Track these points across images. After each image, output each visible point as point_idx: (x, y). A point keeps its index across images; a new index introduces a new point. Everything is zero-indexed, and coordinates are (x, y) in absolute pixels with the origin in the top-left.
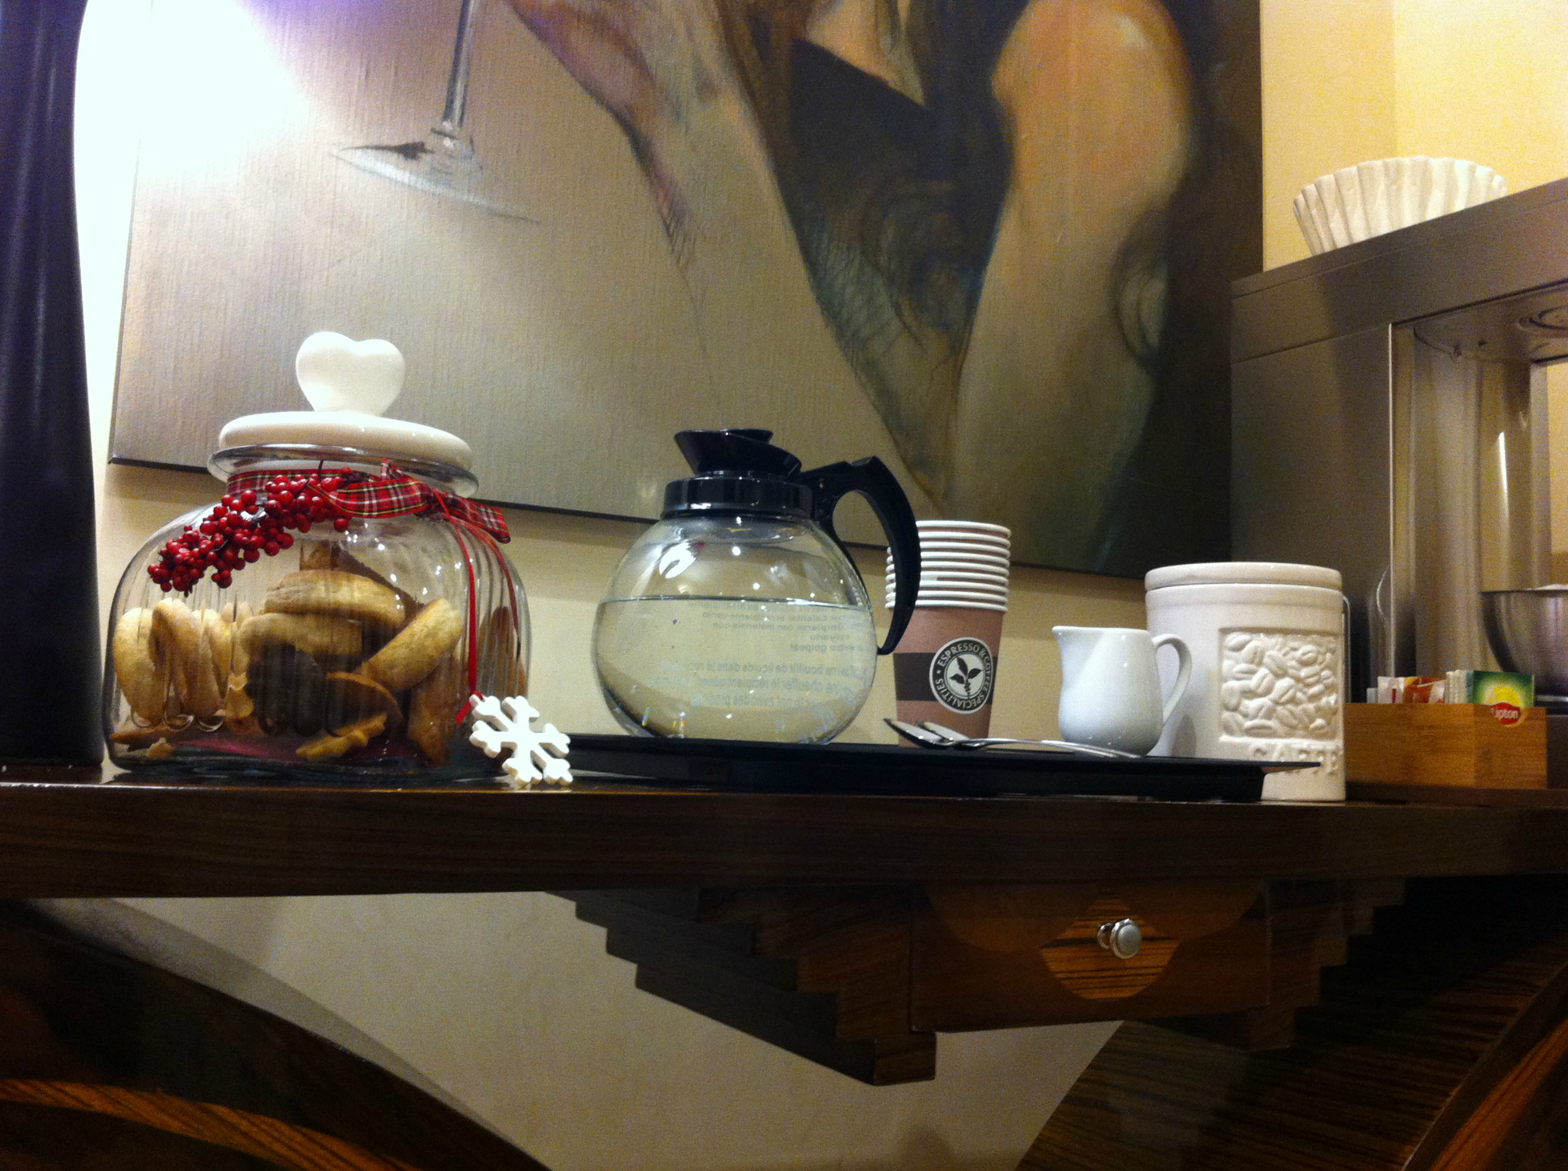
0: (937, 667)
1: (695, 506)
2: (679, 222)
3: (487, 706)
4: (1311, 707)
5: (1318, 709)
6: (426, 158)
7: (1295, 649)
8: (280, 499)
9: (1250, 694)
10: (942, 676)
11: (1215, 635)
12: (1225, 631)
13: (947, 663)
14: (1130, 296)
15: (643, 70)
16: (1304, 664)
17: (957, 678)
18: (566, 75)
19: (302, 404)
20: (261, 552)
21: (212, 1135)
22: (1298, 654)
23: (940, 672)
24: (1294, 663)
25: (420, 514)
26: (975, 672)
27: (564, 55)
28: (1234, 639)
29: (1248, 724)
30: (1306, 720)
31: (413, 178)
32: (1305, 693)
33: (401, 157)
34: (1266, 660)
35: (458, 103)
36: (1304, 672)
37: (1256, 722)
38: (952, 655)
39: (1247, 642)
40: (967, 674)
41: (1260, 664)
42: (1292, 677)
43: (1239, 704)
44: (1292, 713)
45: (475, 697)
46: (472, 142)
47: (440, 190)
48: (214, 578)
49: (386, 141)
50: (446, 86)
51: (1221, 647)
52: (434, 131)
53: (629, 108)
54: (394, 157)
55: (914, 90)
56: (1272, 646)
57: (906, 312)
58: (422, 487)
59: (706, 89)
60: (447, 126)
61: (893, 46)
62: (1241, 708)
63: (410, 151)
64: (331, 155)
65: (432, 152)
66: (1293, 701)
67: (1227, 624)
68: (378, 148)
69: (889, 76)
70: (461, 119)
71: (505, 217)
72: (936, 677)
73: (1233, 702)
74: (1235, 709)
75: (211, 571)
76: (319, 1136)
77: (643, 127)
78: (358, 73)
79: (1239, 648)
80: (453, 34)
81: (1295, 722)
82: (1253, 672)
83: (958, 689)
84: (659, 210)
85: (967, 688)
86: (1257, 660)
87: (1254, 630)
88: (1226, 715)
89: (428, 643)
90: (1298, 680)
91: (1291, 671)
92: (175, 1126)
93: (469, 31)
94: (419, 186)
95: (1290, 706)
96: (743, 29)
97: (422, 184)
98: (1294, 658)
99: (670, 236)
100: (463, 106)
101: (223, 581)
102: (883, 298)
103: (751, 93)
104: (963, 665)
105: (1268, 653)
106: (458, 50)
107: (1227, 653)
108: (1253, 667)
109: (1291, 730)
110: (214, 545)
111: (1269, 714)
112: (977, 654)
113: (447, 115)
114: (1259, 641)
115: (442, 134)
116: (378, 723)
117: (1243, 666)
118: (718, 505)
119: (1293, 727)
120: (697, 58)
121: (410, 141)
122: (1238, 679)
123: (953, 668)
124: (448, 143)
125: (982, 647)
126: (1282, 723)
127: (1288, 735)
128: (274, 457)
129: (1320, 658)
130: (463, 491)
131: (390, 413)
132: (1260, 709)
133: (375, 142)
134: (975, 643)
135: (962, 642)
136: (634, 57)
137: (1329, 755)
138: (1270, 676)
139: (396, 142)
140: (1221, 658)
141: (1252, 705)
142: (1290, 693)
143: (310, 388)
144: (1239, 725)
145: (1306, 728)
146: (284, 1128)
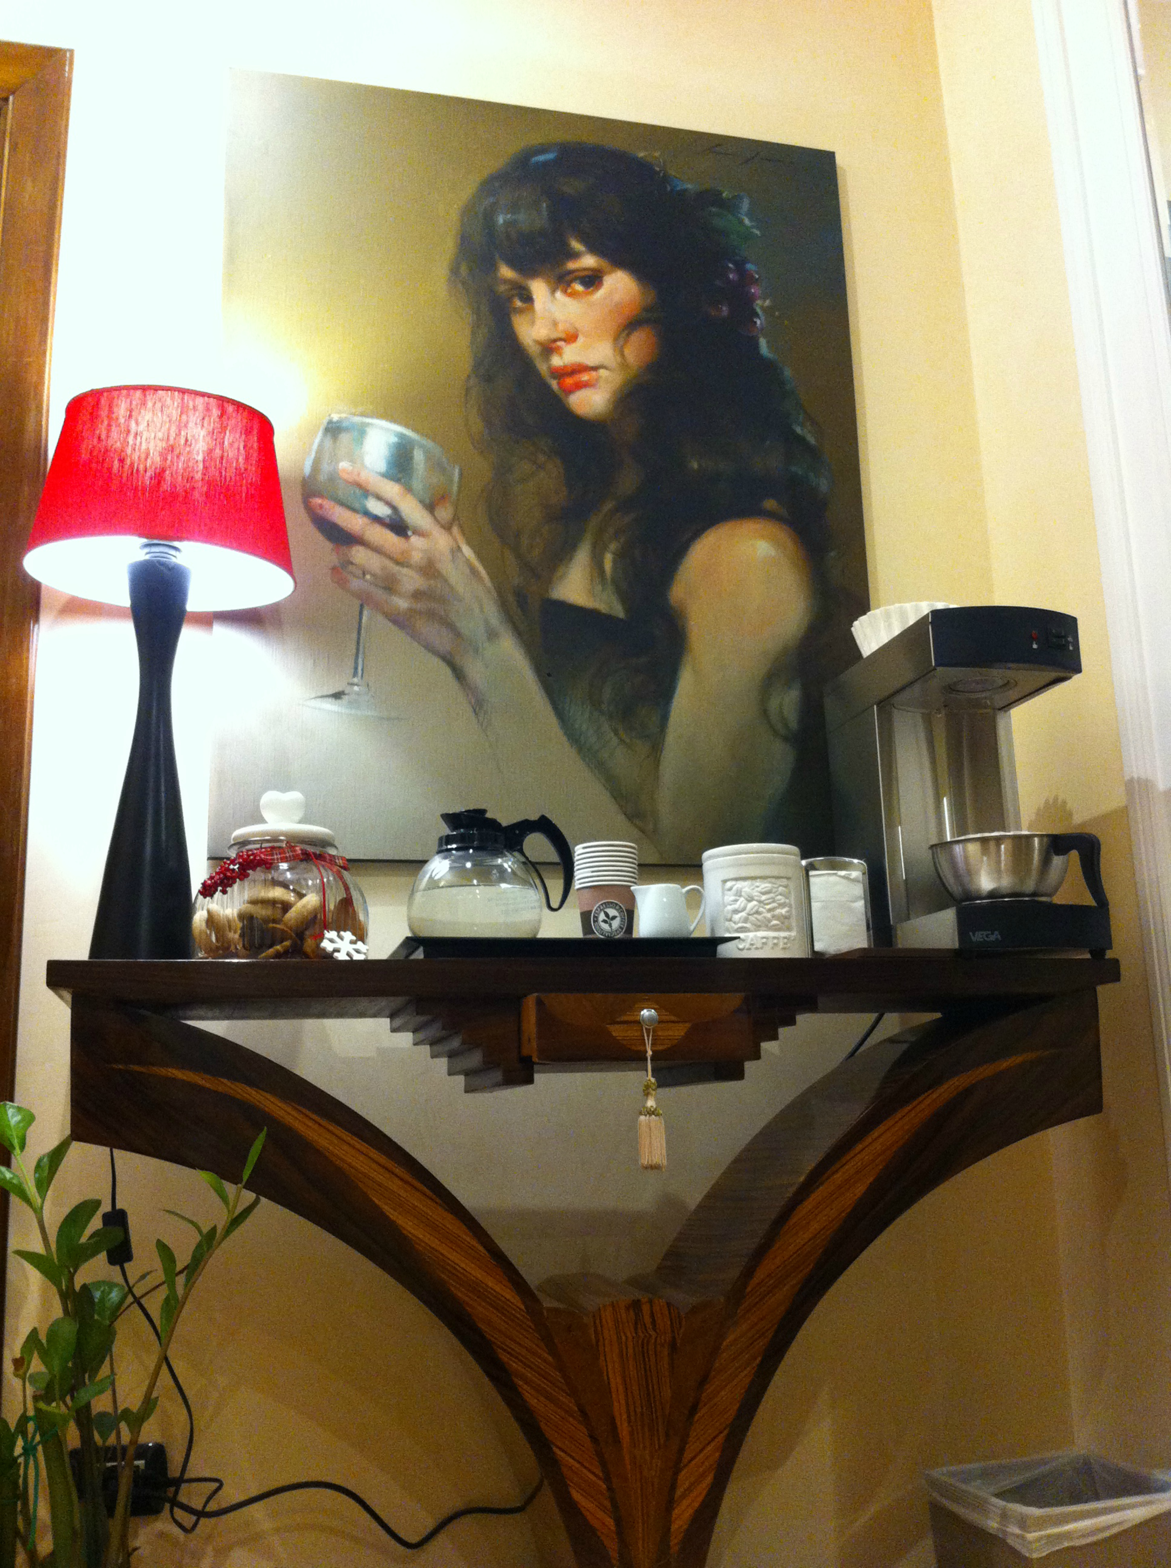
0: (594, 917)
1: (449, 847)
2: (481, 707)
3: (332, 934)
4: (769, 915)
5: (773, 916)
6: (346, 698)
7: (758, 887)
8: (244, 859)
9: (736, 911)
10: (597, 921)
11: (720, 883)
12: (725, 881)
13: (599, 914)
14: (774, 704)
15: (457, 634)
16: (764, 893)
17: (605, 921)
18: (415, 644)
19: (262, 820)
20: (238, 880)
21: (220, 1089)
22: (759, 889)
23: (596, 921)
24: (756, 894)
25: (302, 860)
26: (614, 918)
27: (414, 635)
28: (729, 884)
29: (736, 926)
30: (767, 923)
31: (340, 708)
32: (765, 908)
33: (334, 700)
34: (743, 894)
35: (360, 668)
36: (764, 898)
37: (740, 925)
38: (601, 910)
39: (735, 885)
40: (609, 919)
41: (740, 896)
42: (757, 901)
43: (732, 917)
44: (758, 920)
45: (326, 931)
46: (368, 685)
47: (353, 712)
48: (221, 891)
49: (325, 693)
50: (353, 661)
51: (723, 890)
52: (348, 684)
53: (450, 653)
54: (330, 700)
55: (619, 611)
56: (745, 886)
57: (621, 732)
58: (302, 850)
59: (492, 635)
60: (355, 680)
61: (603, 590)
62: (733, 919)
63: (337, 696)
64: (299, 705)
65: (348, 694)
66: (757, 912)
67: (726, 878)
68: (322, 697)
69: (603, 607)
70: (362, 676)
71: (389, 719)
72: (594, 922)
73: (729, 916)
74: (730, 920)
75: (220, 888)
76: (261, 1092)
77: (458, 660)
78: (310, 663)
79: (730, 889)
80: (354, 635)
81: (759, 924)
82: (736, 901)
83: (605, 927)
84: (470, 703)
85: (610, 926)
86: (738, 894)
87: (736, 879)
88: (727, 923)
89: (303, 910)
90: (760, 902)
91: (756, 898)
92: (208, 1085)
93: (363, 631)
94: (343, 711)
95: (755, 916)
96: (511, 598)
97: (343, 710)
98: (757, 891)
99: (476, 714)
100: (362, 670)
101: (224, 892)
102: (606, 727)
103: (518, 633)
104: (607, 915)
105: (744, 890)
106: (358, 643)
107: (726, 892)
108: (738, 898)
109: (758, 928)
110: (220, 878)
111: (746, 920)
112: (615, 909)
113: (355, 674)
114: (740, 884)
115: (353, 684)
116: (287, 943)
117: (733, 898)
118: (460, 845)
119: (760, 926)
120: (487, 622)
121: (337, 691)
122: (731, 905)
123: (602, 916)
124: (356, 688)
125: (617, 904)
126: (753, 924)
127: (756, 931)
128: (254, 844)
129: (774, 890)
130: (332, 852)
131: (300, 822)
132: (740, 918)
133: (320, 694)
134: (612, 903)
135: (605, 903)
136: (451, 627)
137: (781, 940)
138: (745, 902)
139: (331, 692)
140: (723, 894)
141: (736, 917)
142: (756, 908)
143: (266, 815)
144: (732, 928)
145: (767, 926)
146: (248, 1088)
